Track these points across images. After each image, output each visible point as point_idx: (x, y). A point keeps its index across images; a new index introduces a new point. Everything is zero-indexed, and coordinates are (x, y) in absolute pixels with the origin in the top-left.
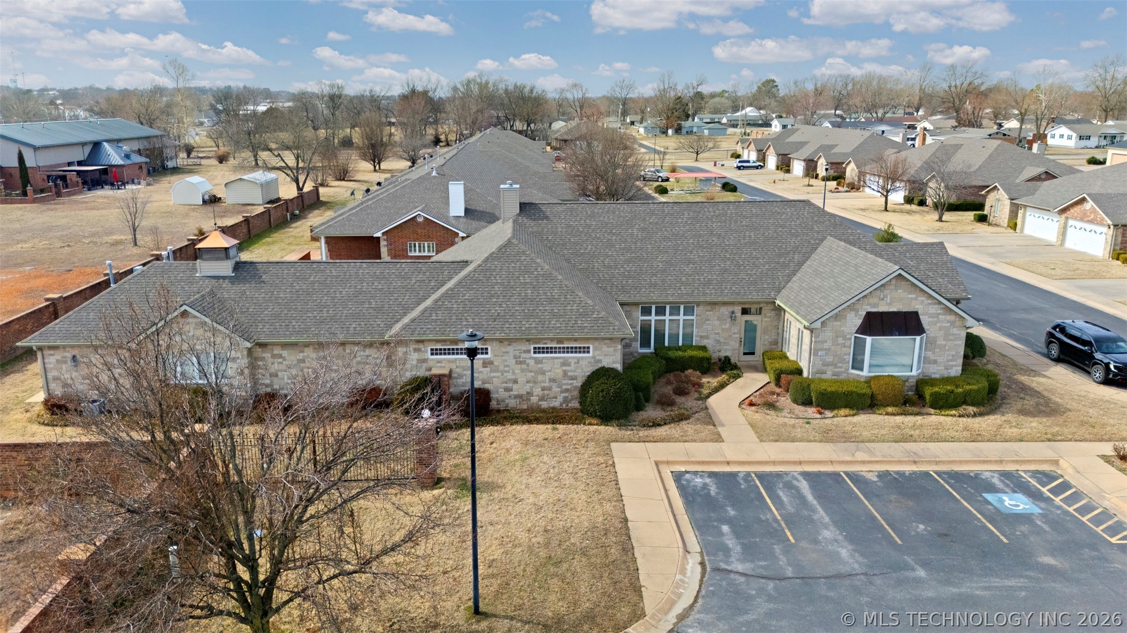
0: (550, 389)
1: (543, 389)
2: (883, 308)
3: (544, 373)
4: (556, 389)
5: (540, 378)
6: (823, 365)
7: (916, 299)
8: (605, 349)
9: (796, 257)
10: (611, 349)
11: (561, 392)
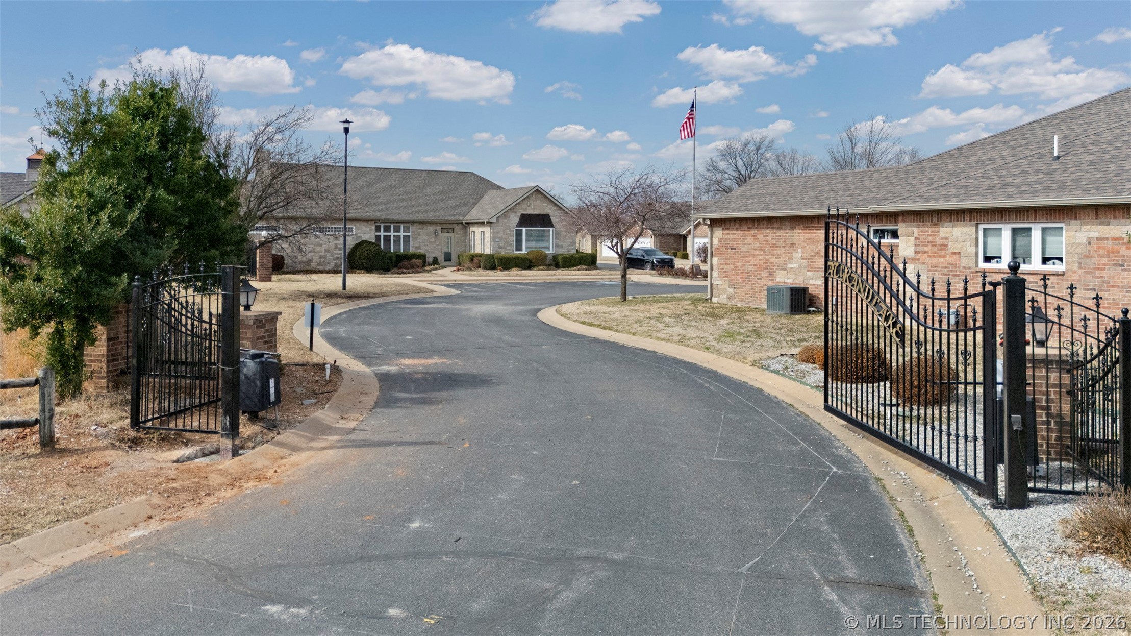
0: (325, 257)
1: (320, 257)
2: (530, 211)
3: (321, 245)
4: (329, 257)
5: (318, 249)
6: (499, 248)
7: (547, 206)
8: (364, 228)
9: (471, 200)
10: (368, 229)
11: (334, 260)
